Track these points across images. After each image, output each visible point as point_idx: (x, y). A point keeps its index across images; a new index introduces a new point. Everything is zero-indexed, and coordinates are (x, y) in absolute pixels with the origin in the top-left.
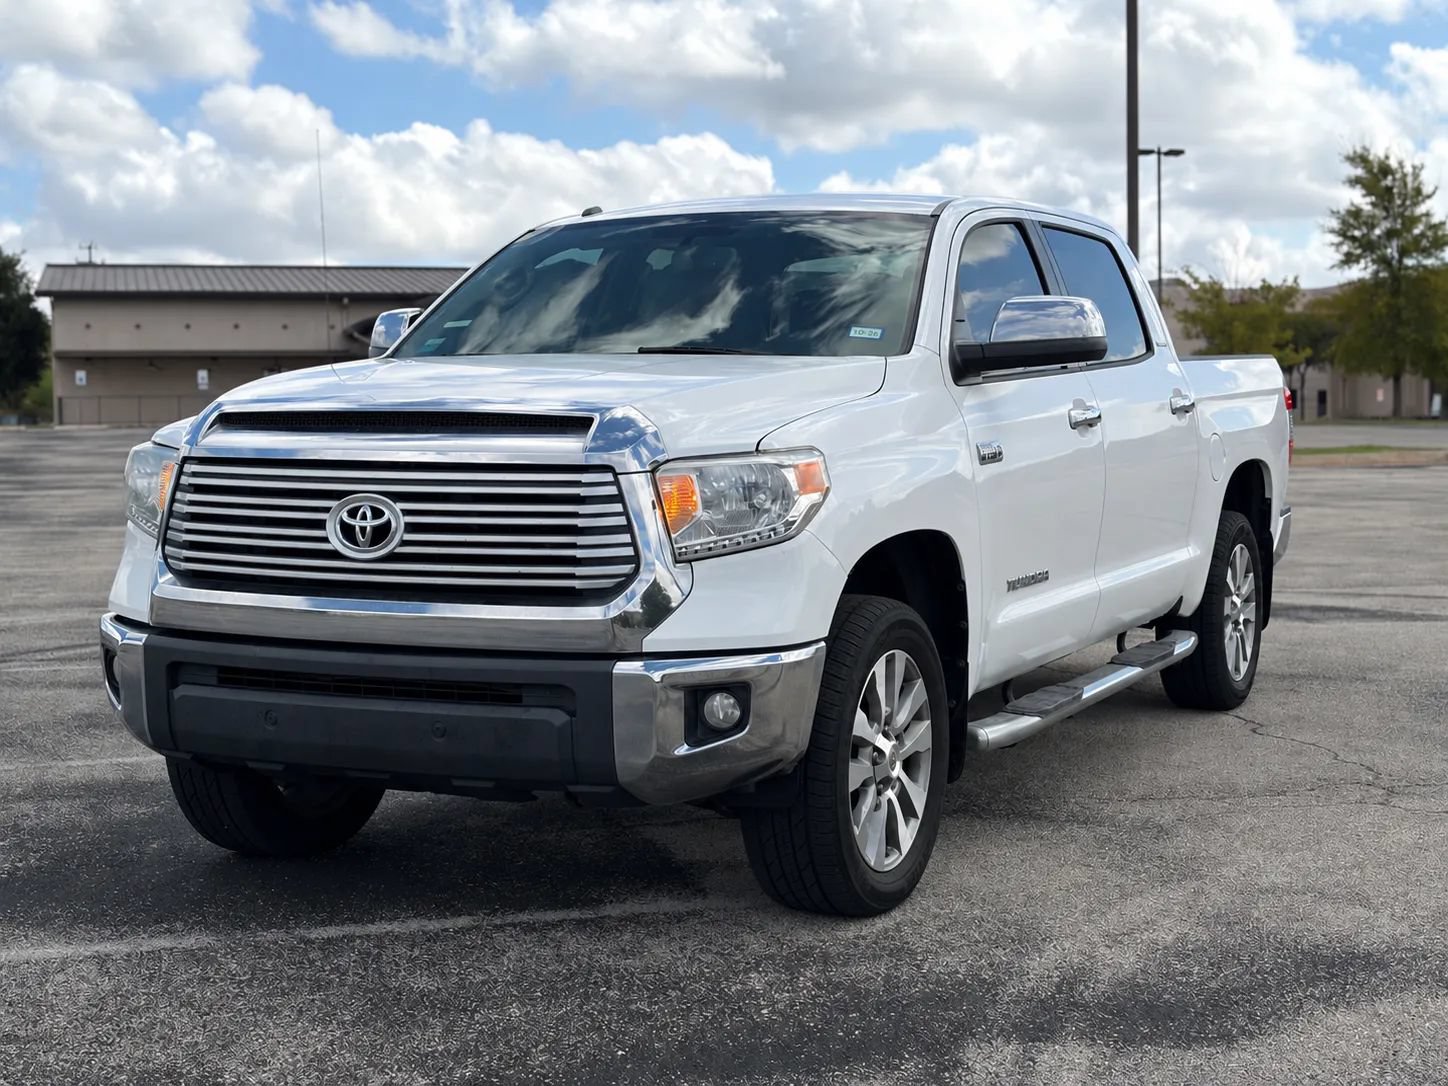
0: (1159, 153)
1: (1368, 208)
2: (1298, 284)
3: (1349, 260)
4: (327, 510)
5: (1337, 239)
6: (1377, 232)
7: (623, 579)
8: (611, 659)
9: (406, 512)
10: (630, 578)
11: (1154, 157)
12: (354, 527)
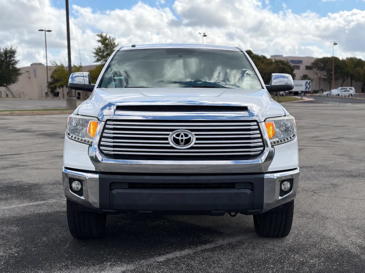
0: (45, 31)
1: (102, 48)
2: (81, 65)
3: (98, 60)
4: (168, 135)
5: (95, 55)
6: (105, 54)
7: (261, 152)
8: (263, 174)
9: (196, 135)
10: (262, 152)
11: (44, 32)
12: (179, 139)
